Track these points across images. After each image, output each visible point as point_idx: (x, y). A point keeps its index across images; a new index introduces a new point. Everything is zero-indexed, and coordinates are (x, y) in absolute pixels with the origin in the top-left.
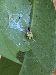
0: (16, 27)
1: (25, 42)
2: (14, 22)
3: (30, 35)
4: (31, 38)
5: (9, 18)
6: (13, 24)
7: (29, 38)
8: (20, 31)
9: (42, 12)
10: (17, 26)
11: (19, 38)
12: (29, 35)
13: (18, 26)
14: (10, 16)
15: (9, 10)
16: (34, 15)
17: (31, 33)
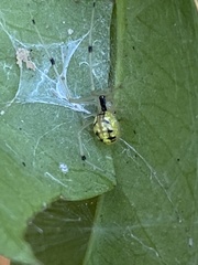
0: (54, 95)
1: (84, 158)
2: (43, 76)
3: (105, 129)
4: (110, 138)
5: (20, 63)
6: (40, 87)
7: (102, 140)
8: (70, 111)
9: (150, 27)
10: (58, 92)
11: (62, 142)
12: (101, 128)
13: (61, 92)
14: (22, 54)
15: (15, 32)
16: (124, 42)
17: (107, 119)
